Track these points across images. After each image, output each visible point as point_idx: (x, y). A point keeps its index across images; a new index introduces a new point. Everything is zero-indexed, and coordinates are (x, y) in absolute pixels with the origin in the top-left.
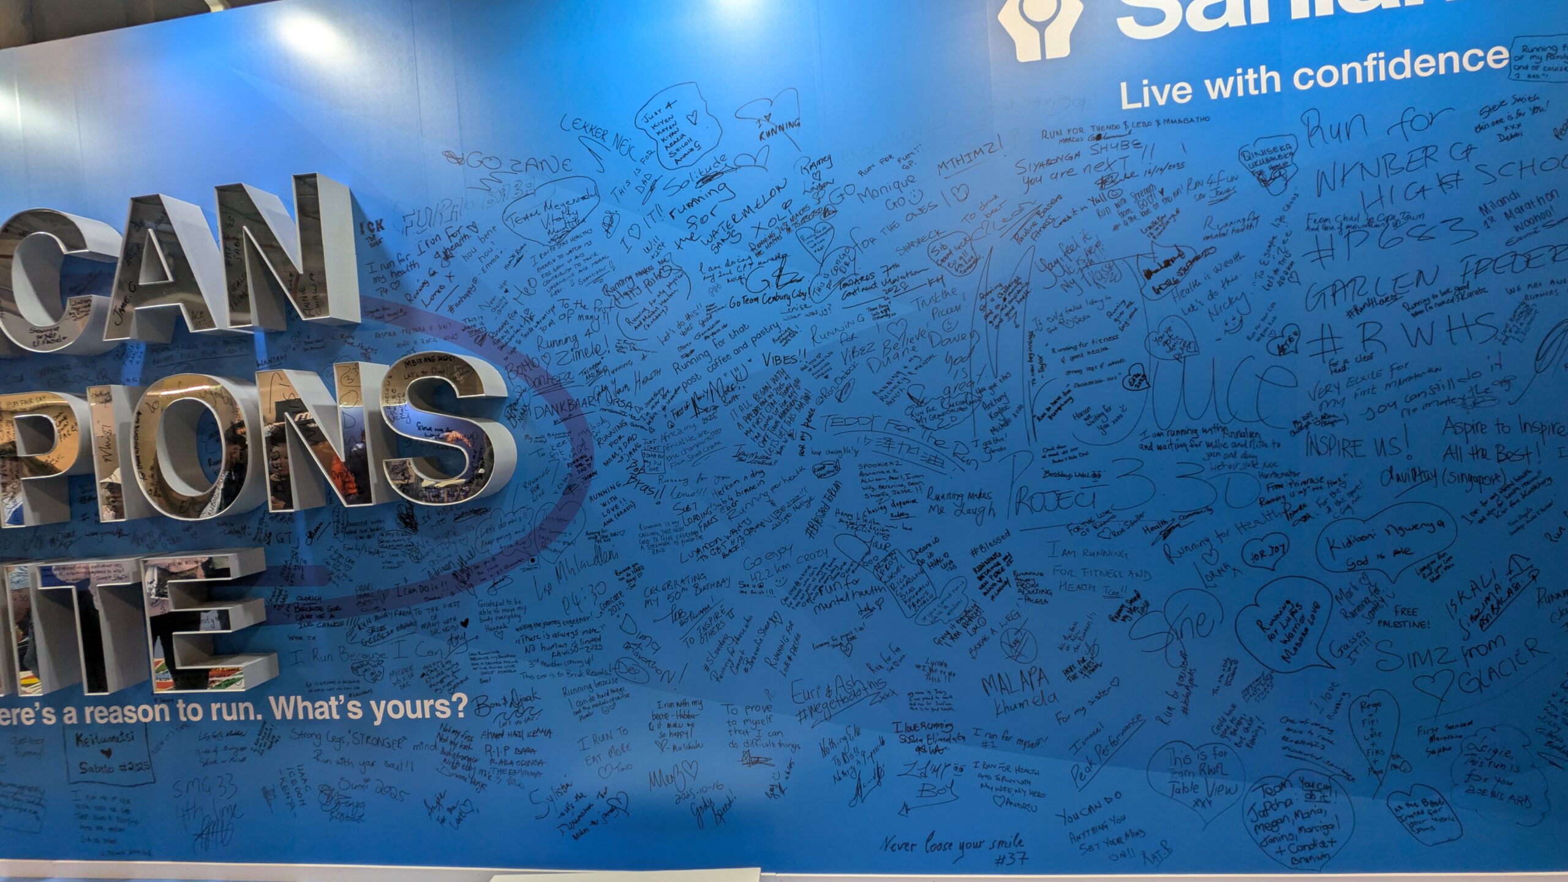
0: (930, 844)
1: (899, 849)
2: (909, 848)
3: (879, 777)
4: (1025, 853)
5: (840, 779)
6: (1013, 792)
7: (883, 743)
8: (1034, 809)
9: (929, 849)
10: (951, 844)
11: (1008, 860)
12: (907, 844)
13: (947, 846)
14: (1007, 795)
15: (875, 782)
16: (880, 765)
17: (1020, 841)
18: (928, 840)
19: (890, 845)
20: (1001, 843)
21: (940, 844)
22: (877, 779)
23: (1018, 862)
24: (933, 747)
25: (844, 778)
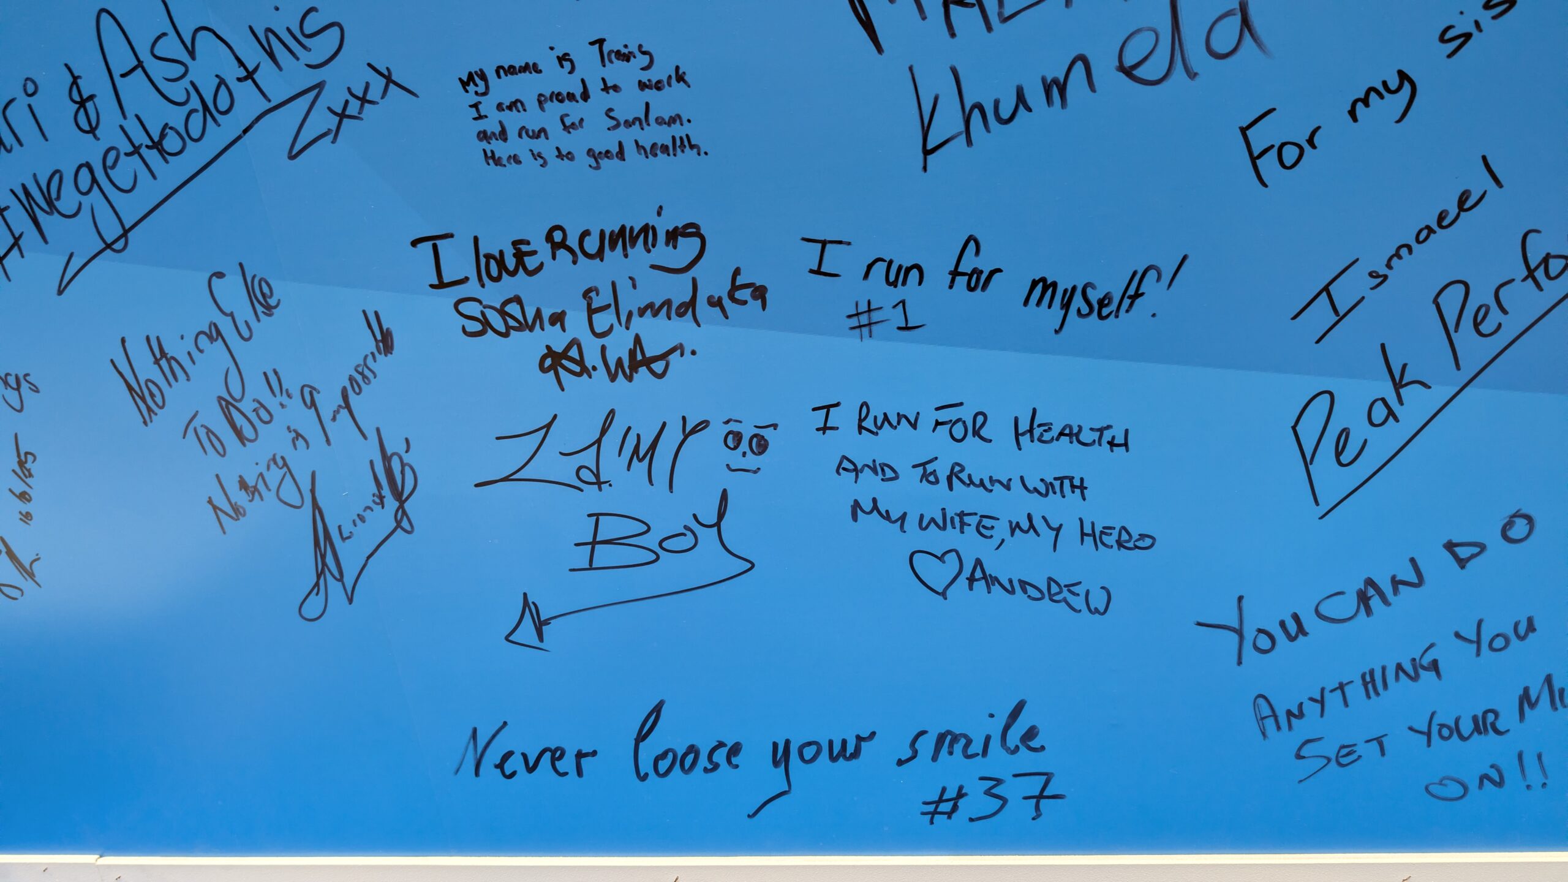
0: (650, 749)
1: (531, 769)
2: (567, 764)
3: (398, 495)
4: (1049, 776)
5: (238, 512)
6: (1001, 530)
7: (386, 342)
8: (1098, 600)
9: (646, 766)
10: (735, 750)
11: (976, 802)
12: (557, 754)
13: (720, 756)
14: (971, 545)
15: (384, 518)
16: (394, 445)
17: (1031, 733)
18: (641, 737)
19: (493, 756)
20: (946, 740)
21: (692, 749)
22: (391, 503)
23: (1020, 810)
24: (619, 346)
25: (254, 508)
